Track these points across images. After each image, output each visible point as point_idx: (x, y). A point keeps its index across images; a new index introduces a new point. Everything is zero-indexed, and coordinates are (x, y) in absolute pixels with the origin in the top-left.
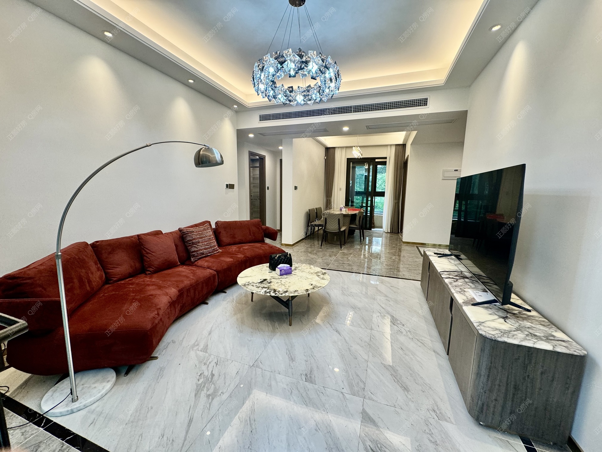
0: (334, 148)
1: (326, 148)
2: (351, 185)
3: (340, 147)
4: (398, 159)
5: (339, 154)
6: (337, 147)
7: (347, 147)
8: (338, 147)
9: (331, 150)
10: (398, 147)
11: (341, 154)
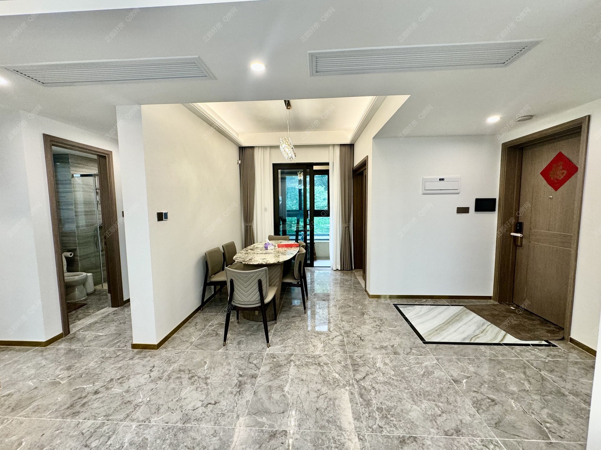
0: (252, 148)
1: (239, 147)
2: (280, 202)
3: (261, 146)
4: (345, 164)
5: (261, 157)
6: (256, 147)
7: (271, 147)
8: (259, 147)
9: (248, 151)
10: (343, 148)
11: (263, 156)
